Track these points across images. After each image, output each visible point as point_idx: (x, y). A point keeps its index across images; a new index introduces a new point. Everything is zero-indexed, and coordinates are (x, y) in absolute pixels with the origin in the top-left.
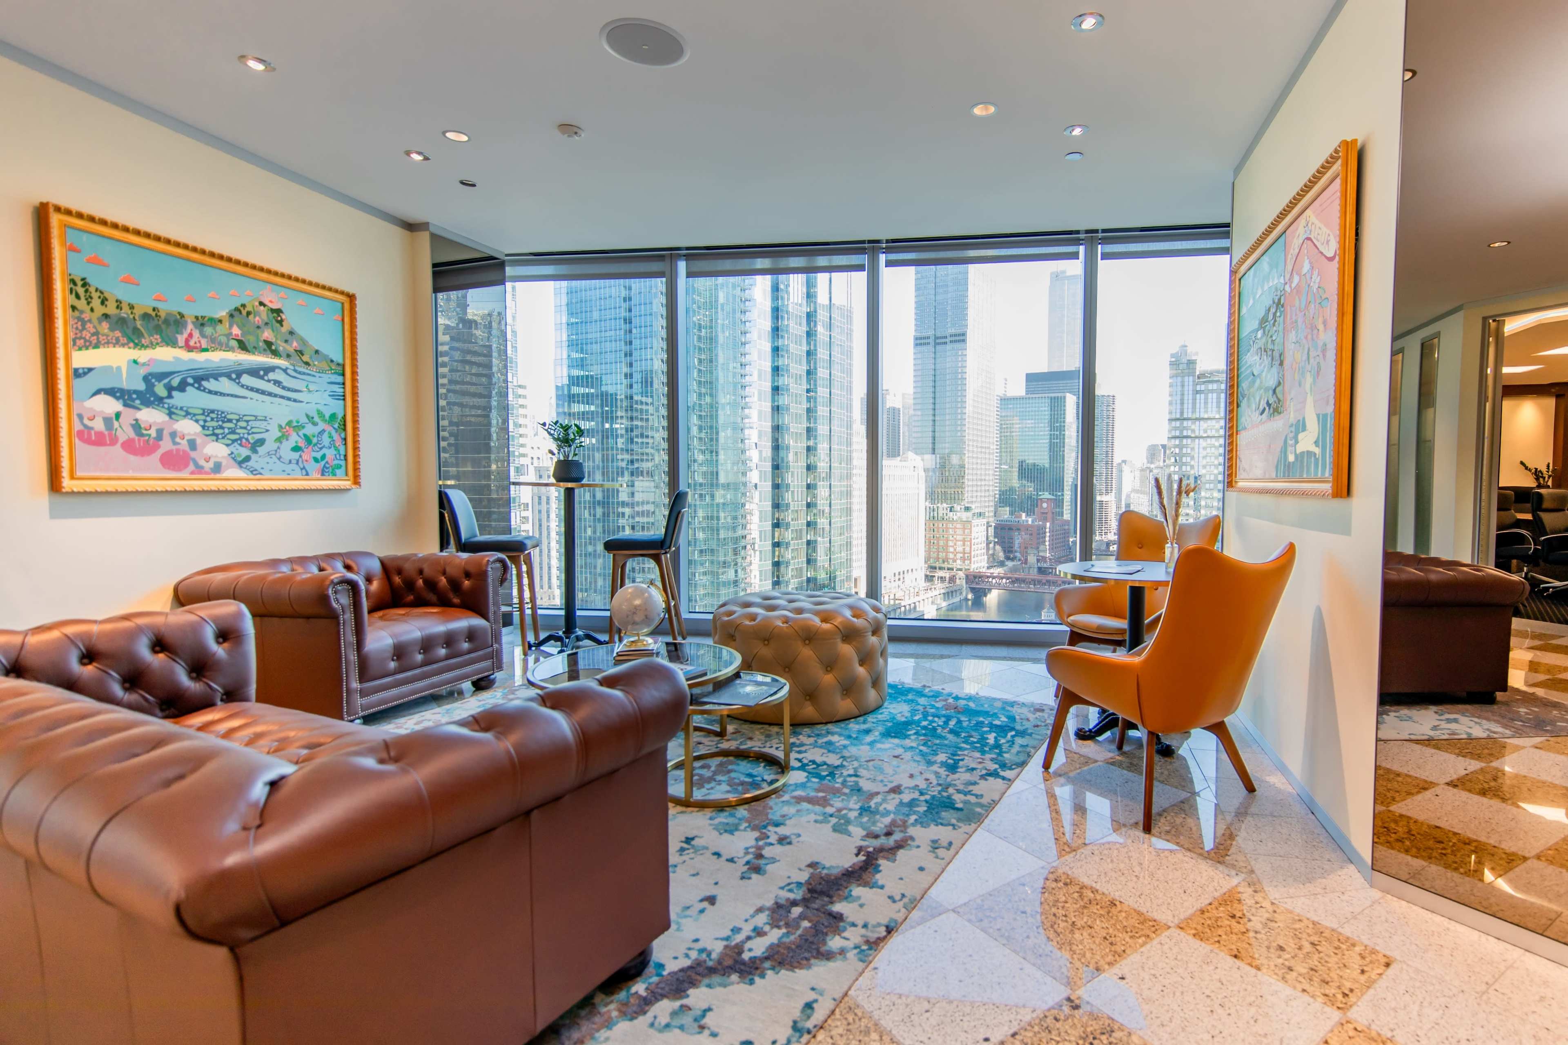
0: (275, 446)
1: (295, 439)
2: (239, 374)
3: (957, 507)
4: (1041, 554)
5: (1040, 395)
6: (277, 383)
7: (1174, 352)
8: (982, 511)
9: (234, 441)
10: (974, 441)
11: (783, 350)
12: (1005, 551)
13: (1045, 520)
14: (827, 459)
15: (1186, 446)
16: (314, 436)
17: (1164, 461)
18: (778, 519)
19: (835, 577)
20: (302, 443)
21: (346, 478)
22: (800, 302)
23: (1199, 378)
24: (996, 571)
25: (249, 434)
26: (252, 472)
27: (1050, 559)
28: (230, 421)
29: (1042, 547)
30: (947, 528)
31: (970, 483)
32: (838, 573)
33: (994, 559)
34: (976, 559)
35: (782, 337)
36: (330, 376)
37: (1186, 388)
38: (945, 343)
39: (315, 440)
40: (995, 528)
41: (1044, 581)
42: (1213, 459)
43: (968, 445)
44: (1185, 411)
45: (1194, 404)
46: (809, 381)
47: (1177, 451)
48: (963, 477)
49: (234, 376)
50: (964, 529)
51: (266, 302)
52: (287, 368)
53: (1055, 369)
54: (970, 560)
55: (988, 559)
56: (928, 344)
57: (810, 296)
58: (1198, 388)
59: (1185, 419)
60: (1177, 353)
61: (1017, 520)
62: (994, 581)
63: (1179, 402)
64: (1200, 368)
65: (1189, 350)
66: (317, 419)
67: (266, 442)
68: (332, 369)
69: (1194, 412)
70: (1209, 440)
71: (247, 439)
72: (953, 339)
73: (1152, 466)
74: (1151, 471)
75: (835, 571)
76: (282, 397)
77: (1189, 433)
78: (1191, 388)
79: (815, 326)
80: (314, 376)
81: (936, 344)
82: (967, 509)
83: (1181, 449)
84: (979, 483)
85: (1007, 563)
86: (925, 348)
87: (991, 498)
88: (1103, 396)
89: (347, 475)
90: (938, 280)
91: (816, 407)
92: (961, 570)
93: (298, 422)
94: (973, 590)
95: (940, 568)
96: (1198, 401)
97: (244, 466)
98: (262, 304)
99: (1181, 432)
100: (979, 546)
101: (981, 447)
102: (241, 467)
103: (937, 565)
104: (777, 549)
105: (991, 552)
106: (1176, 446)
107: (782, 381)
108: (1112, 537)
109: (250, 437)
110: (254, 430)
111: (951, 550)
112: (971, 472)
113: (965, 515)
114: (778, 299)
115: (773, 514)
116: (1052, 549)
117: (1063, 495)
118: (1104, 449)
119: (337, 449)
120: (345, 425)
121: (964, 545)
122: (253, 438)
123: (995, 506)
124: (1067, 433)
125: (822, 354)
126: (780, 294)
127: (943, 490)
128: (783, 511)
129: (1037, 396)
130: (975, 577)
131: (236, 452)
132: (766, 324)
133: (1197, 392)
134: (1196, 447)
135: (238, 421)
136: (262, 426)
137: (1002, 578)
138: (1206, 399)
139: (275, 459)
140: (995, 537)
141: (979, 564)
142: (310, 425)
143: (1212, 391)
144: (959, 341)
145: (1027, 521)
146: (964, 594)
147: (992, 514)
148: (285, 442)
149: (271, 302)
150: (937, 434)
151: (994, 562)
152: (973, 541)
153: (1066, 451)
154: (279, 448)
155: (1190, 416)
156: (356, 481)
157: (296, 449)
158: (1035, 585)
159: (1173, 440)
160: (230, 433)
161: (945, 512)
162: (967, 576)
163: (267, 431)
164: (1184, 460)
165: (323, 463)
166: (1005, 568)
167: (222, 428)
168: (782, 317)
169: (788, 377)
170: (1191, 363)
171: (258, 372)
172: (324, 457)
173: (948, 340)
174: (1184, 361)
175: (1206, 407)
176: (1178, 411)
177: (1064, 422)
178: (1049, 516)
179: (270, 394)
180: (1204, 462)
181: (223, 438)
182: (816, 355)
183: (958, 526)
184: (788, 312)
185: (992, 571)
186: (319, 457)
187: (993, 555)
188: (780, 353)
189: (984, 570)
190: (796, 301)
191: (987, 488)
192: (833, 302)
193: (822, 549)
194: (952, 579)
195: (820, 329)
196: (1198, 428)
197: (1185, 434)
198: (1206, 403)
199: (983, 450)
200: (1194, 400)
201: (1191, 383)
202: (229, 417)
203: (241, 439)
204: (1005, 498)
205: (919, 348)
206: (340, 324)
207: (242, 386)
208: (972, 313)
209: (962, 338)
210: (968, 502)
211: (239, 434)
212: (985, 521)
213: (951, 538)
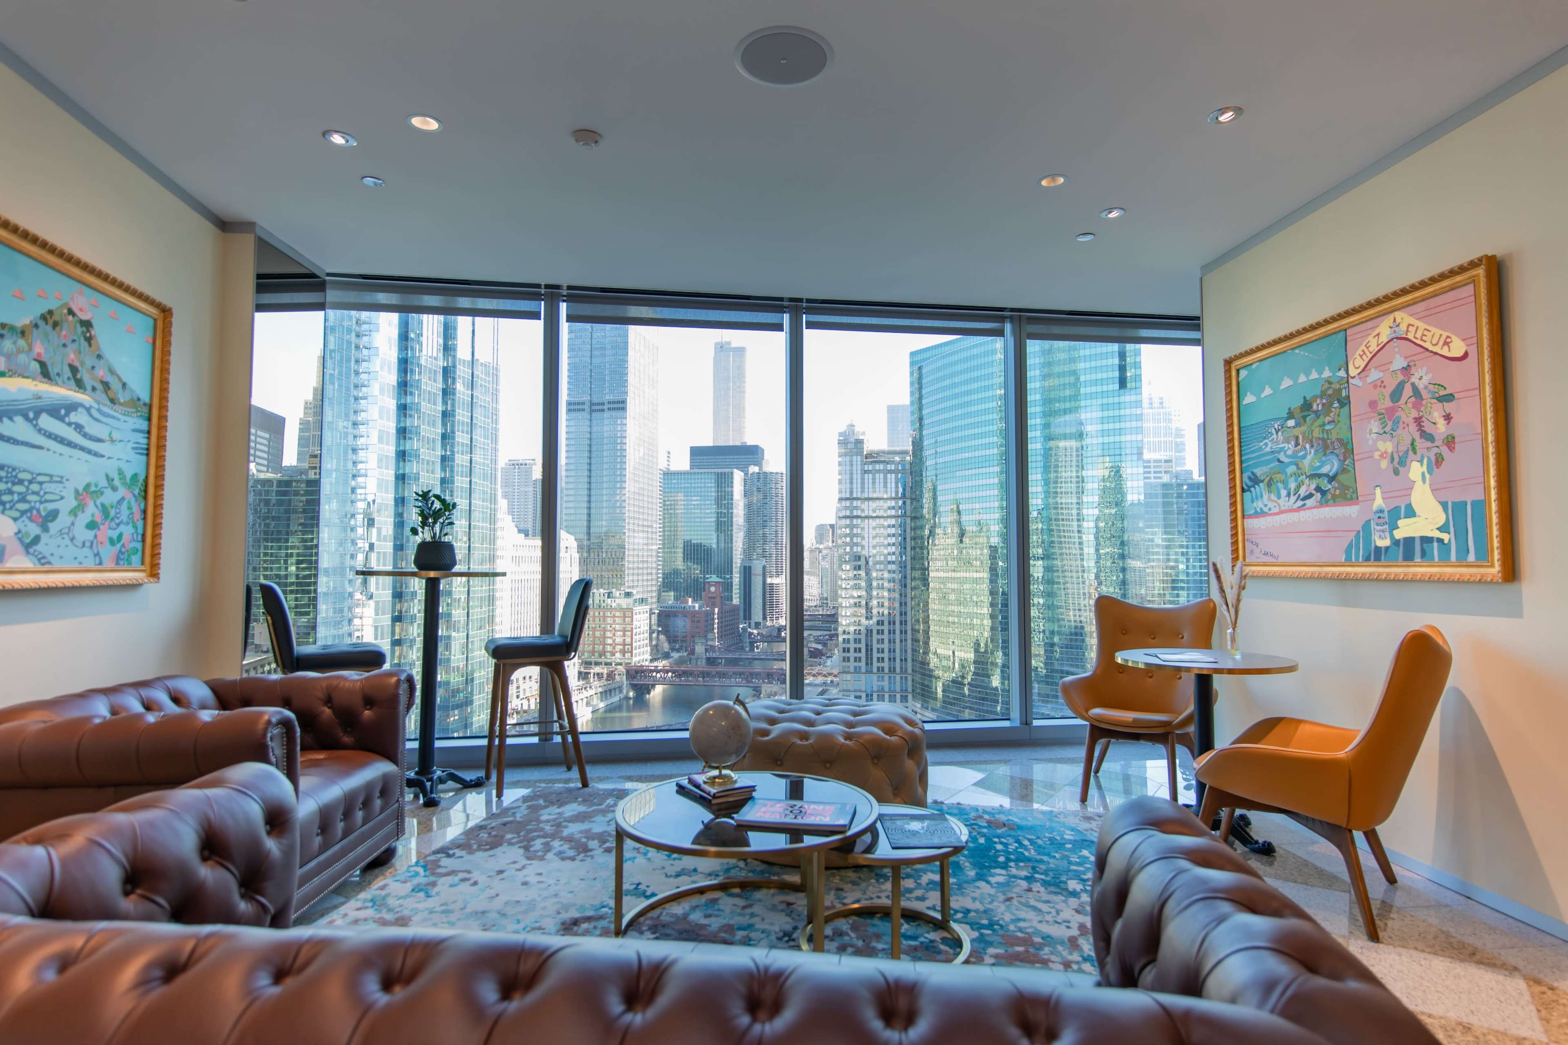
0: (69, 519)
1: (91, 511)
2: (37, 414)
3: (616, 593)
4: (710, 643)
5: (706, 471)
6: (79, 428)
7: (842, 430)
8: (645, 596)
9: (23, 513)
10: (634, 518)
11: (411, 409)
12: (669, 642)
13: (714, 605)
14: (465, 539)
15: (856, 526)
16: (112, 507)
17: (833, 542)
18: (400, 612)
19: (472, 680)
20: (98, 518)
21: (143, 568)
22: (435, 355)
23: (866, 458)
24: (661, 664)
25: (41, 502)
26: (39, 560)
27: (719, 648)
28: (21, 482)
29: (710, 636)
30: (605, 617)
31: (631, 566)
32: (476, 675)
33: (658, 651)
34: (638, 651)
35: (411, 394)
36: (135, 420)
37: (854, 468)
38: (603, 410)
39: (113, 513)
40: (659, 615)
41: (714, 673)
42: (882, 539)
43: (629, 523)
44: (855, 490)
45: (863, 483)
46: (444, 446)
47: (848, 531)
48: (623, 559)
49: (31, 415)
50: (625, 617)
51: (75, 309)
52: (91, 407)
53: (721, 443)
54: (631, 652)
55: (652, 650)
56: (583, 410)
57: (448, 348)
58: (866, 468)
59: (854, 499)
60: (845, 432)
61: (683, 605)
62: (658, 675)
63: (848, 481)
64: (868, 447)
65: (857, 429)
66: (117, 483)
67: (60, 516)
68: (138, 411)
69: (863, 491)
70: (878, 520)
71: (38, 511)
72: (612, 406)
73: (821, 546)
74: (820, 552)
75: (473, 672)
76: (82, 449)
77: (859, 513)
78: (859, 468)
79: (454, 383)
80: (118, 419)
81: (592, 411)
82: (628, 595)
83: (852, 530)
84: (641, 566)
85: (672, 654)
86: (579, 415)
87: (654, 583)
88: (771, 473)
89: (143, 563)
90: (594, 342)
91: (453, 477)
92: (620, 664)
93: (96, 486)
94: (634, 687)
95: (597, 664)
96: (866, 481)
97: (31, 551)
98: (71, 312)
99: (852, 512)
100: (642, 636)
101: (643, 526)
102: (28, 553)
103: (593, 660)
104: (397, 648)
105: (654, 643)
106: (846, 527)
107: (411, 445)
108: (782, 622)
109: (42, 507)
110: (48, 497)
111: (609, 641)
112: (631, 553)
113: (624, 602)
114: (406, 349)
115: (394, 605)
116: (720, 637)
117: (731, 578)
118: (774, 529)
119: (135, 527)
120: (146, 491)
121: (624, 635)
122: (45, 509)
123: (659, 590)
124: (735, 511)
125: (462, 415)
126: (410, 344)
127: (599, 574)
128: (407, 601)
129: (703, 471)
130: (637, 672)
131: (24, 530)
132: (392, 378)
133: (866, 472)
134: (866, 527)
135: (30, 482)
136: (57, 491)
137: (667, 672)
138: (874, 479)
139: (67, 541)
140: (659, 626)
141: (642, 656)
142: (109, 490)
143: (879, 471)
144: (618, 409)
145: (694, 607)
146: (625, 691)
147: (655, 600)
148: (81, 516)
149: (81, 310)
150: (593, 511)
151: (657, 653)
152: (634, 631)
153: (734, 531)
154: (73, 524)
155: (859, 496)
156: (154, 573)
157: (92, 525)
158: (703, 678)
159: (844, 520)
160: (19, 501)
161: (602, 598)
162: (628, 671)
163: (62, 498)
164: (855, 540)
165: (119, 546)
166: (671, 660)
167: (10, 492)
168: (412, 371)
169: (418, 440)
170: (859, 442)
171: (58, 411)
172: (120, 537)
173: (606, 407)
174: (852, 440)
175: (874, 488)
176: (848, 490)
177: (732, 499)
178: (718, 600)
179: (70, 444)
180: (875, 542)
181: (11, 508)
182: (454, 416)
183: (617, 614)
184: (419, 366)
185: (656, 664)
186: (115, 538)
187: (657, 646)
188: (408, 412)
189: (647, 663)
190: (430, 354)
191: (650, 571)
192: (476, 357)
193: (458, 647)
194: (611, 676)
195: (459, 386)
196: (868, 508)
197: (855, 513)
198: (874, 483)
199: (645, 529)
200: (863, 479)
201: (859, 463)
202: (22, 476)
203: (30, 510)
204: (670, 581)
205: (574, 415)
206: (149, 347)
207: (40, 430)
208: (632, 379)
209: (621, 405)
210: (629, 587)
211: (29, 502)
212: (648, 607)
213: (609, 628)
